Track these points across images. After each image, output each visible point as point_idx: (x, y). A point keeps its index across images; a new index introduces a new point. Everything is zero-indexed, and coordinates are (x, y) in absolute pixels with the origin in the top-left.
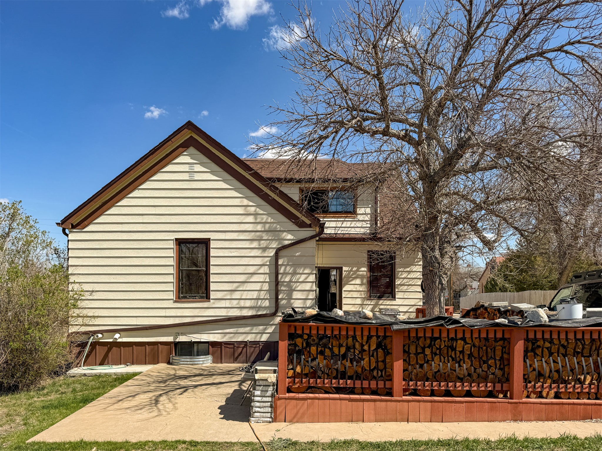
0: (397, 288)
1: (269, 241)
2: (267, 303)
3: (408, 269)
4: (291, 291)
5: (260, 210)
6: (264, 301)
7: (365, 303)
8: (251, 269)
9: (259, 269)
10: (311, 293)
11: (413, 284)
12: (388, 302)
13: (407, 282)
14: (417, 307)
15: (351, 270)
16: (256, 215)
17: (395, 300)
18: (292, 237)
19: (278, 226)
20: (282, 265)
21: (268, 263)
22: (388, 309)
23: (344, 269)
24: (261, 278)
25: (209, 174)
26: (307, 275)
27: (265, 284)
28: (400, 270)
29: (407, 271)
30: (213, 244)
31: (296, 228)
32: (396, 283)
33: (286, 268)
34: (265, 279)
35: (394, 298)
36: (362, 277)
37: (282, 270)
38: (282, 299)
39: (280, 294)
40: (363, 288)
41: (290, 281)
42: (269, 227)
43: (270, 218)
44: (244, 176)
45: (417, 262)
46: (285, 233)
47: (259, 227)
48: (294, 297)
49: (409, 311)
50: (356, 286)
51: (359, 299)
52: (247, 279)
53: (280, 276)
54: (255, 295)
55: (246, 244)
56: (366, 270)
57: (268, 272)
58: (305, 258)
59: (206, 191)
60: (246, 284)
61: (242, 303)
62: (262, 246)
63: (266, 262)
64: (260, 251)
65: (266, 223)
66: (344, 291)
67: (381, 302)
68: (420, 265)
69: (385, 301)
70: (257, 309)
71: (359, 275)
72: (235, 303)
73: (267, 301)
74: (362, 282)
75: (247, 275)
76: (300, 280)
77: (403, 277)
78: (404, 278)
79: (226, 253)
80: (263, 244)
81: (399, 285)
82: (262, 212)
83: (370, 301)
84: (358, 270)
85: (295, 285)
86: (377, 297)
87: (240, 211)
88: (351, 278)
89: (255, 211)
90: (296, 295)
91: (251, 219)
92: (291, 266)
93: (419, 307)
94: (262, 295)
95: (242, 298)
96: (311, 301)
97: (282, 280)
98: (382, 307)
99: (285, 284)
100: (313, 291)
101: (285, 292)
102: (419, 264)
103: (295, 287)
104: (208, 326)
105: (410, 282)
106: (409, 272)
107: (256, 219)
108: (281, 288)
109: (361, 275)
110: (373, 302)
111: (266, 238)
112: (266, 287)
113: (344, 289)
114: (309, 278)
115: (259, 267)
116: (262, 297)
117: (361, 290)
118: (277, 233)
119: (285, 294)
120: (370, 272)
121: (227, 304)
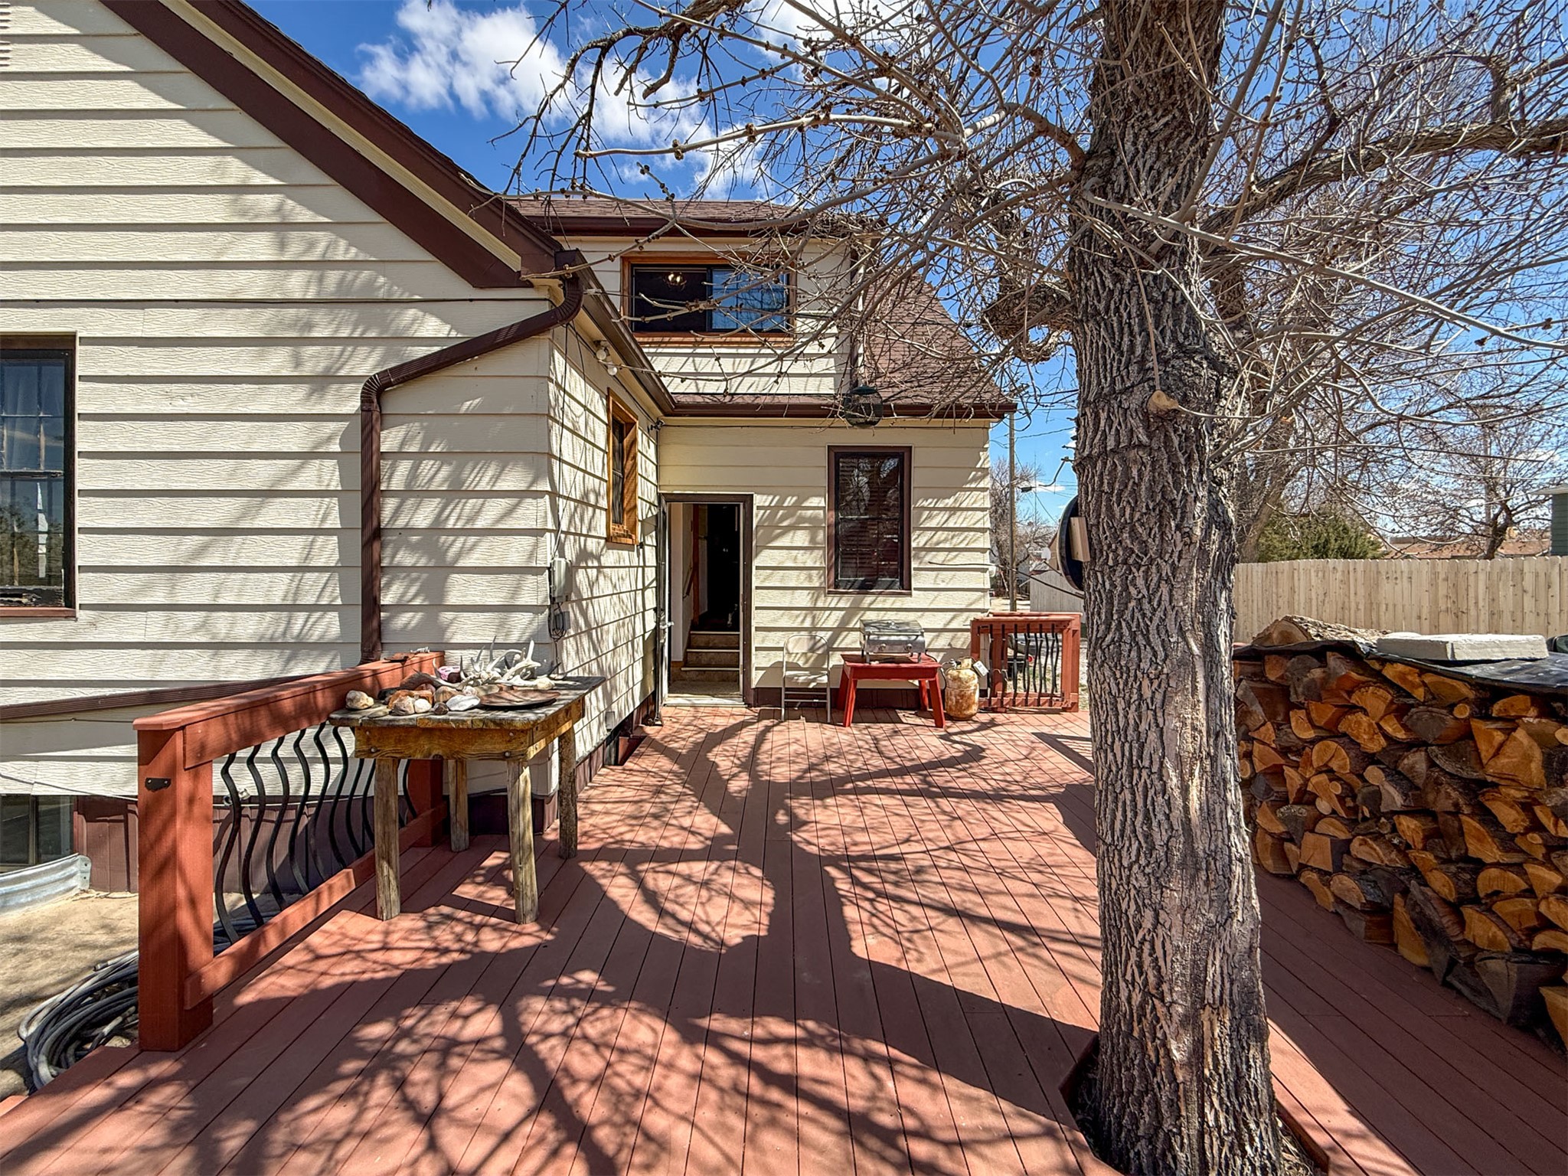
0: (917, 557)
1: (338, 349)
2: (330, 626)
3: (949, 502)
4: (443, 570)
5: (299, 208)
6: (317, 614)
7: (820, 604)
8: (260, 474)
9: (295, 472)
10: (531, 578)
11: (962, 545)
12: (890, 602)
13: (946, 540)
14: (973, 616)
15: (779, 506)
16: (282, 227)
17: (910, 595)
18: (444, 331)
19: (382, 280)
20: (399, 455)
21: (335, 447)
22: (889, 624)
23: (759, 500)
24: (304, 512)
25: (73, 47)
26: (513, 501)
27: (321, 539)
28: (925, 504)
29: (945, 509)
30: (86, 361)
31: (461, 288)
32: (914, 545)
33: (415, 468)
34: (324, 519)
35: (906, 587)
36: (813, 526)
37: (397, 478)
38: (400, 607)
39: (389, 585)
40: (816, 559)
41: (437, 528)
42: (341, 283)
43: (343, 243)
44: (229, 56)
45: (974, 480)
46: (411, 312)
47: (297, 284)
48: (452, 599)
49: (952, 626)
50: (794, 552)
51: (806, 592)
52: (239, 519)
53: (389, 506)
54: (278, 589)
55: (241, 362)
56: (823, 504)
57: (335, 486)
58: (500, 424)
59: (57, 122)
60: (239, 539)
61: (222, 626)
62: (307, 370)
63: (329, 439)
64: (302, 390)
65: (324, 264)
66: (758, 568)
67: (868, 599)
68: (984, 490)
69: (881, 598)
70: (288, 652)
71: (803, 519)
72: (187, 626)
73: (333, 617)
74: (813, 540)
75: (243, 500)
76: (480, 524)
77: (933, 524)
78: (936, 529)
79: (151, 400)
80: (314, 360)
81: (923, 549)
82: (305, 215)
83: (836, 599)
84: (798, 506)
85: (458, 544)
86: (857, 585)
87: (214, 209)
88: (774, 529)
89: (279, 209)
90: (460, 590)
91: (260, 247)
92: (442, 457)
93: (980, 616)
94: (312, 589)
95: (221, 601)
96: (528, 616)
97: (400, 523)
98: (870, 616)
99: (415, 538)
100: (537, 571)
101: (414, 575)
102: (981, 485)
103: (459, 555)
104: (68, 727)
105: (955, 540)
106: (953, 510)
107: (282, 246)
108: (393, 557)
109: (810, 519)
110: (845, 602)
111: (326, 334)
112: (326, 554)
113: (756, 563)
114: (520, 511)
115: (297, 462)
116: (309, 599)
117: (809, 564)
118: (377, 309)
119: (413, 582)
120: (837, 509)
121: (153, 627)
